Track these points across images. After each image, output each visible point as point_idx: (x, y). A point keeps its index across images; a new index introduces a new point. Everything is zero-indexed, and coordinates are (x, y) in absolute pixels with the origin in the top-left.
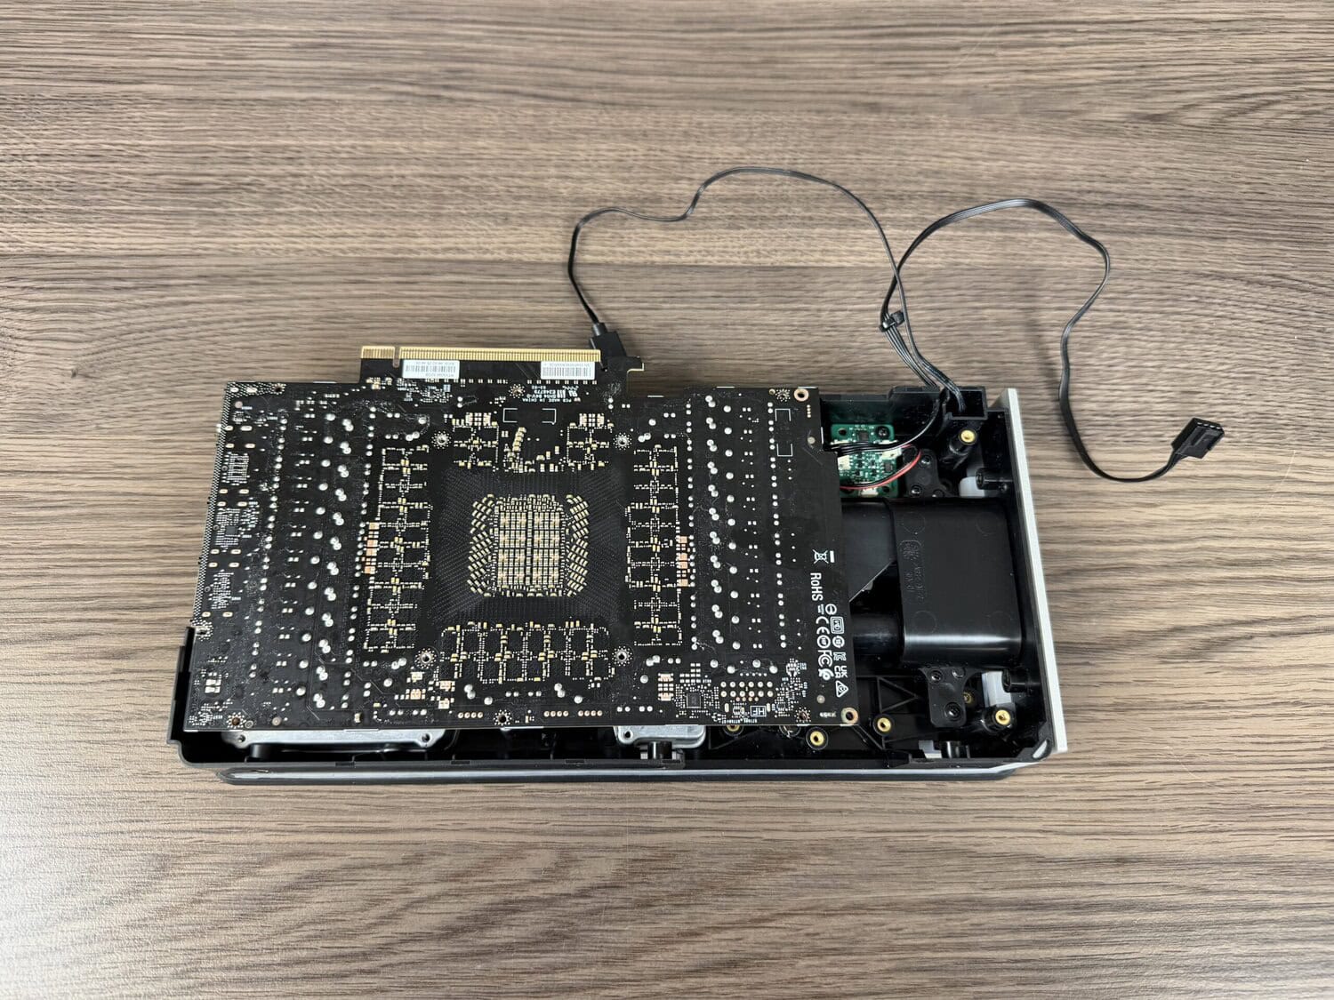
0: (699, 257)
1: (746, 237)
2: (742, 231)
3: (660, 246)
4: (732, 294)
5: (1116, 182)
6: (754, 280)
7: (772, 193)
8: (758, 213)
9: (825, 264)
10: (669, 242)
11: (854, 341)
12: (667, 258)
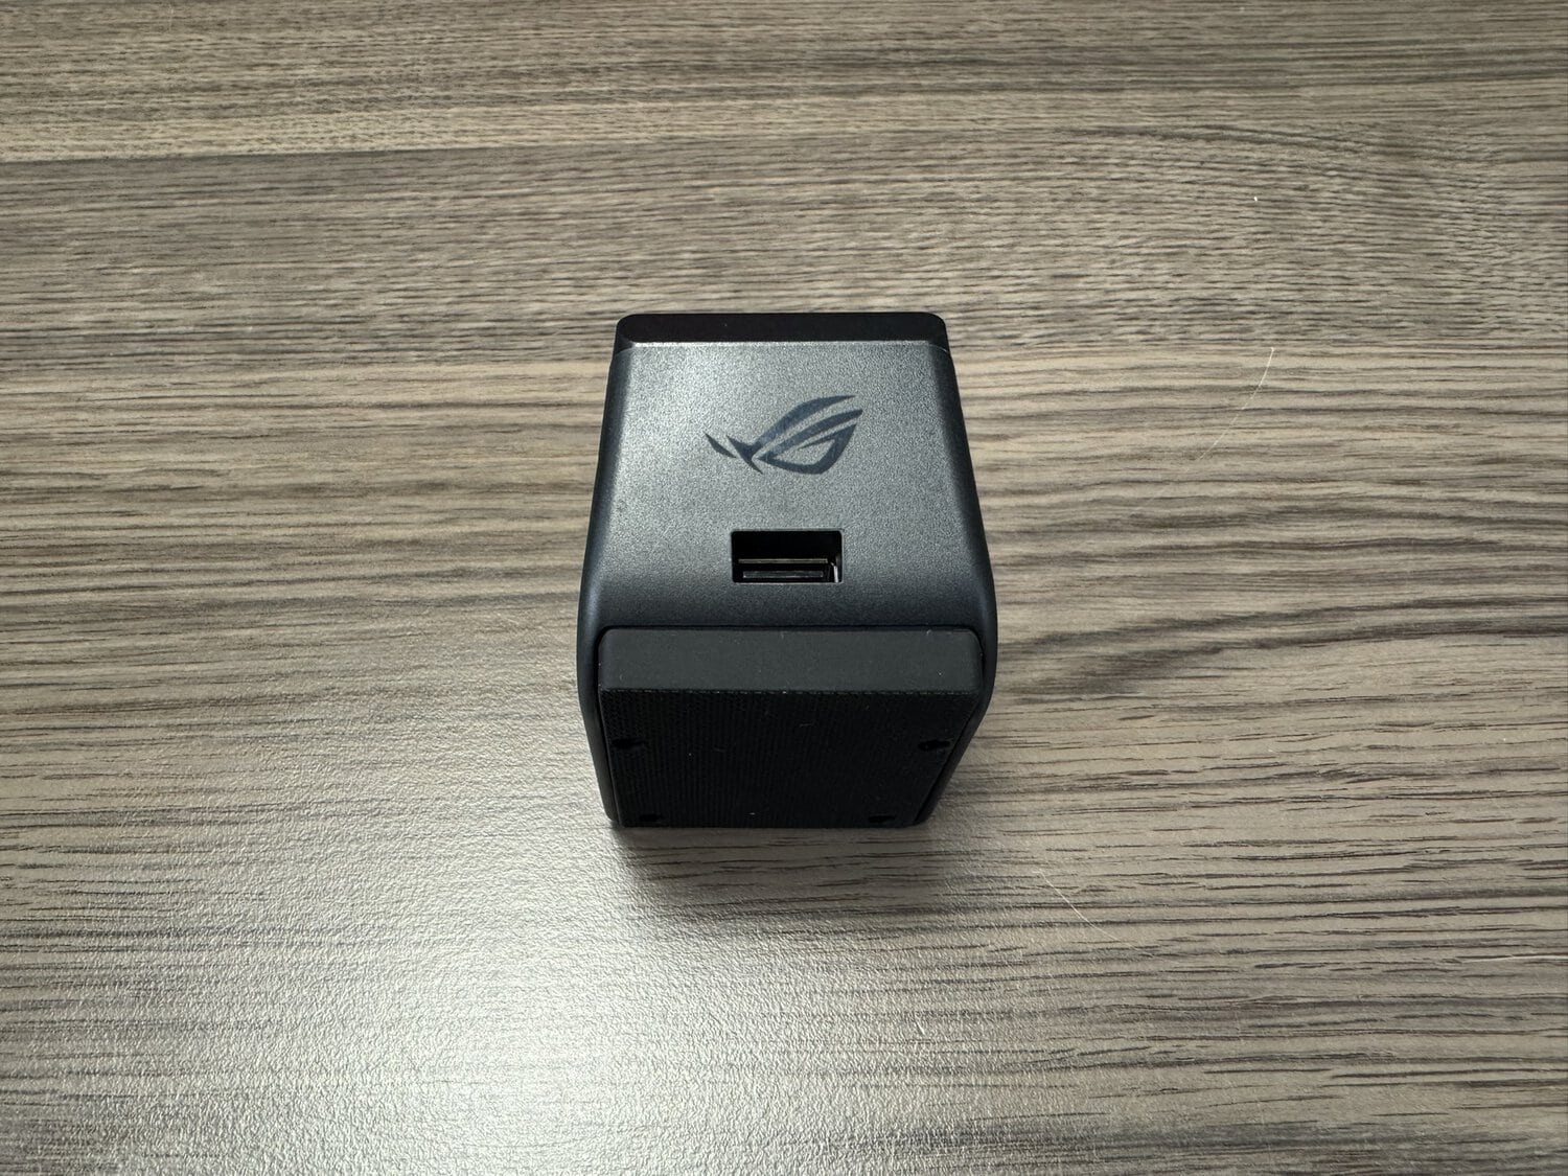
0: (256, 146)
1: (338, 121)
2: (336, 115)
3: (199, 136)
4: (296, 185)
5: (942, 38)
6: (338, 167)
7: (395, 74)
8: (365, 95)
9: (458, 146)
10: (214, 132)
11: (485, 234)
12: (204, 150)
